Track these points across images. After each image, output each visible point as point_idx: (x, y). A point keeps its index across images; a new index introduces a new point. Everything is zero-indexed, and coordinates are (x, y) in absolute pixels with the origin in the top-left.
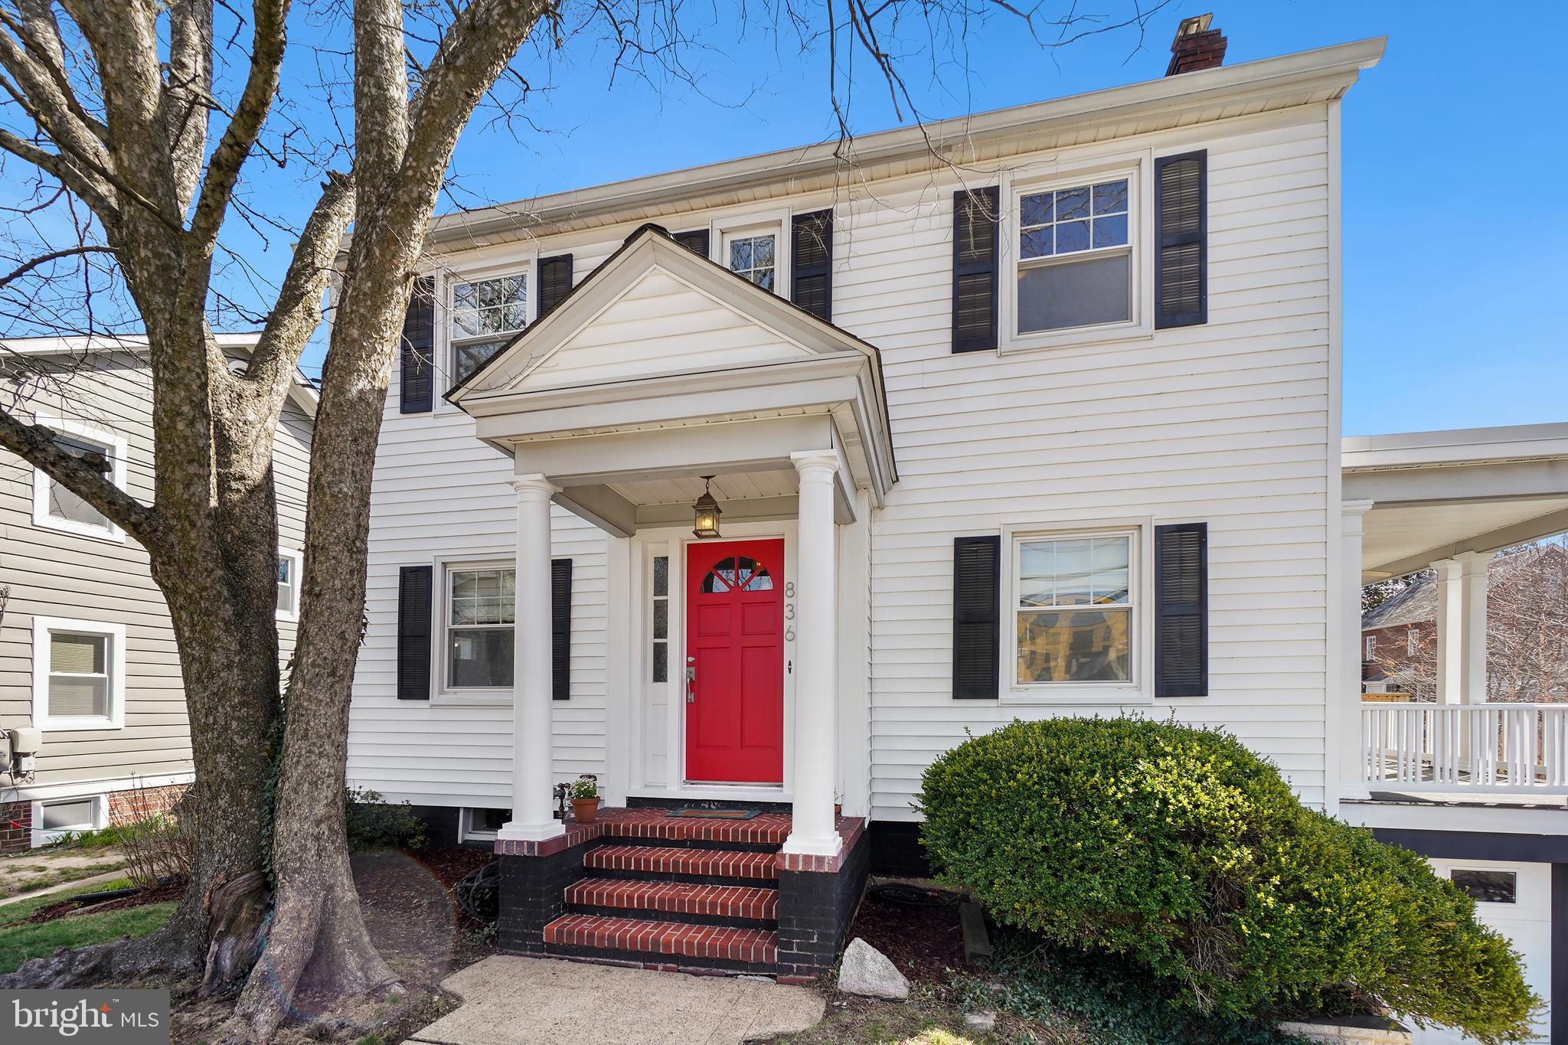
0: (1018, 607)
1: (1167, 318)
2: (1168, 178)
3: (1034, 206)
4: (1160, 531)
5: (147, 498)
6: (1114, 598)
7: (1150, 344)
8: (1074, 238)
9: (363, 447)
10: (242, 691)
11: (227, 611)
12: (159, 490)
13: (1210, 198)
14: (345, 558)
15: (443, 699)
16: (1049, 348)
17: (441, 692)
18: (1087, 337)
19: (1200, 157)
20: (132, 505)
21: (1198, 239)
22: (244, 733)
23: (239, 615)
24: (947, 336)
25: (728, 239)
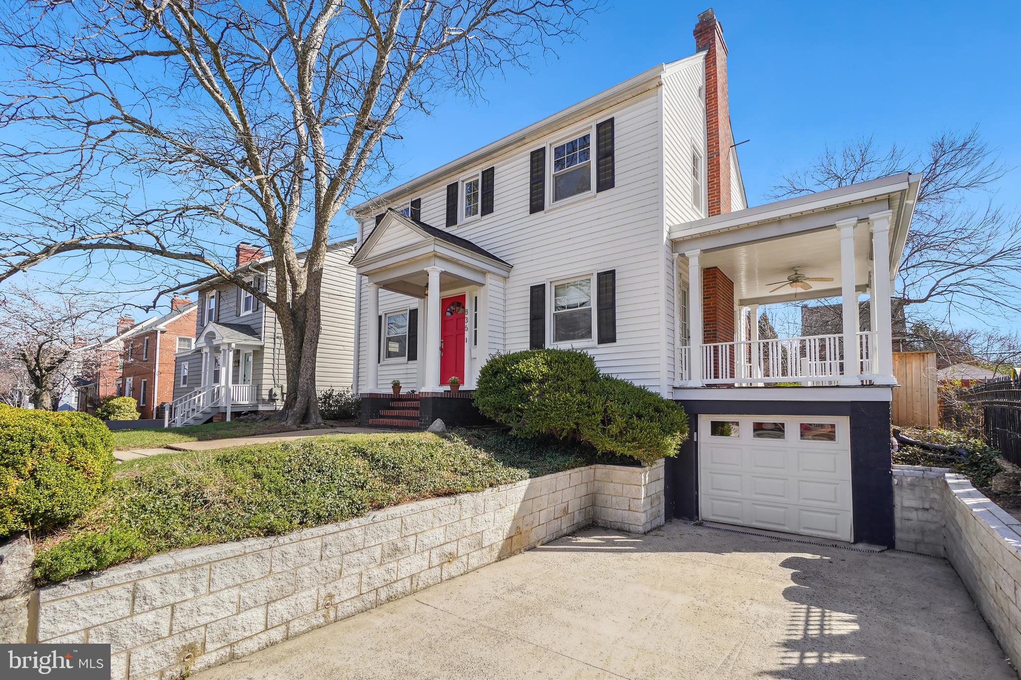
0: (553, 311)
1: (600, 189)
2: (602, 131)
3: (558, 151)
4: (599, 274)
5: (274, 300)
6: (582, 304)
7: (595, 199)
8: (572, 160)
9: (317, 282)
10: (295, 347)
11: (292, 327)
12: (277, 298)
13: (615, 136)
14: (313, 311)
15: (385, 363)
16: (561, 207)
17: (384, 360)
18: (575, 200)
19: (612, 120)
20: (272, 303)
21: (611, 153)
22: (295, 358)
23: (295, 328)
24: (528, 208)
25: (465, 183)
